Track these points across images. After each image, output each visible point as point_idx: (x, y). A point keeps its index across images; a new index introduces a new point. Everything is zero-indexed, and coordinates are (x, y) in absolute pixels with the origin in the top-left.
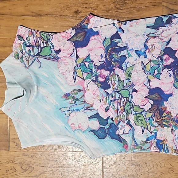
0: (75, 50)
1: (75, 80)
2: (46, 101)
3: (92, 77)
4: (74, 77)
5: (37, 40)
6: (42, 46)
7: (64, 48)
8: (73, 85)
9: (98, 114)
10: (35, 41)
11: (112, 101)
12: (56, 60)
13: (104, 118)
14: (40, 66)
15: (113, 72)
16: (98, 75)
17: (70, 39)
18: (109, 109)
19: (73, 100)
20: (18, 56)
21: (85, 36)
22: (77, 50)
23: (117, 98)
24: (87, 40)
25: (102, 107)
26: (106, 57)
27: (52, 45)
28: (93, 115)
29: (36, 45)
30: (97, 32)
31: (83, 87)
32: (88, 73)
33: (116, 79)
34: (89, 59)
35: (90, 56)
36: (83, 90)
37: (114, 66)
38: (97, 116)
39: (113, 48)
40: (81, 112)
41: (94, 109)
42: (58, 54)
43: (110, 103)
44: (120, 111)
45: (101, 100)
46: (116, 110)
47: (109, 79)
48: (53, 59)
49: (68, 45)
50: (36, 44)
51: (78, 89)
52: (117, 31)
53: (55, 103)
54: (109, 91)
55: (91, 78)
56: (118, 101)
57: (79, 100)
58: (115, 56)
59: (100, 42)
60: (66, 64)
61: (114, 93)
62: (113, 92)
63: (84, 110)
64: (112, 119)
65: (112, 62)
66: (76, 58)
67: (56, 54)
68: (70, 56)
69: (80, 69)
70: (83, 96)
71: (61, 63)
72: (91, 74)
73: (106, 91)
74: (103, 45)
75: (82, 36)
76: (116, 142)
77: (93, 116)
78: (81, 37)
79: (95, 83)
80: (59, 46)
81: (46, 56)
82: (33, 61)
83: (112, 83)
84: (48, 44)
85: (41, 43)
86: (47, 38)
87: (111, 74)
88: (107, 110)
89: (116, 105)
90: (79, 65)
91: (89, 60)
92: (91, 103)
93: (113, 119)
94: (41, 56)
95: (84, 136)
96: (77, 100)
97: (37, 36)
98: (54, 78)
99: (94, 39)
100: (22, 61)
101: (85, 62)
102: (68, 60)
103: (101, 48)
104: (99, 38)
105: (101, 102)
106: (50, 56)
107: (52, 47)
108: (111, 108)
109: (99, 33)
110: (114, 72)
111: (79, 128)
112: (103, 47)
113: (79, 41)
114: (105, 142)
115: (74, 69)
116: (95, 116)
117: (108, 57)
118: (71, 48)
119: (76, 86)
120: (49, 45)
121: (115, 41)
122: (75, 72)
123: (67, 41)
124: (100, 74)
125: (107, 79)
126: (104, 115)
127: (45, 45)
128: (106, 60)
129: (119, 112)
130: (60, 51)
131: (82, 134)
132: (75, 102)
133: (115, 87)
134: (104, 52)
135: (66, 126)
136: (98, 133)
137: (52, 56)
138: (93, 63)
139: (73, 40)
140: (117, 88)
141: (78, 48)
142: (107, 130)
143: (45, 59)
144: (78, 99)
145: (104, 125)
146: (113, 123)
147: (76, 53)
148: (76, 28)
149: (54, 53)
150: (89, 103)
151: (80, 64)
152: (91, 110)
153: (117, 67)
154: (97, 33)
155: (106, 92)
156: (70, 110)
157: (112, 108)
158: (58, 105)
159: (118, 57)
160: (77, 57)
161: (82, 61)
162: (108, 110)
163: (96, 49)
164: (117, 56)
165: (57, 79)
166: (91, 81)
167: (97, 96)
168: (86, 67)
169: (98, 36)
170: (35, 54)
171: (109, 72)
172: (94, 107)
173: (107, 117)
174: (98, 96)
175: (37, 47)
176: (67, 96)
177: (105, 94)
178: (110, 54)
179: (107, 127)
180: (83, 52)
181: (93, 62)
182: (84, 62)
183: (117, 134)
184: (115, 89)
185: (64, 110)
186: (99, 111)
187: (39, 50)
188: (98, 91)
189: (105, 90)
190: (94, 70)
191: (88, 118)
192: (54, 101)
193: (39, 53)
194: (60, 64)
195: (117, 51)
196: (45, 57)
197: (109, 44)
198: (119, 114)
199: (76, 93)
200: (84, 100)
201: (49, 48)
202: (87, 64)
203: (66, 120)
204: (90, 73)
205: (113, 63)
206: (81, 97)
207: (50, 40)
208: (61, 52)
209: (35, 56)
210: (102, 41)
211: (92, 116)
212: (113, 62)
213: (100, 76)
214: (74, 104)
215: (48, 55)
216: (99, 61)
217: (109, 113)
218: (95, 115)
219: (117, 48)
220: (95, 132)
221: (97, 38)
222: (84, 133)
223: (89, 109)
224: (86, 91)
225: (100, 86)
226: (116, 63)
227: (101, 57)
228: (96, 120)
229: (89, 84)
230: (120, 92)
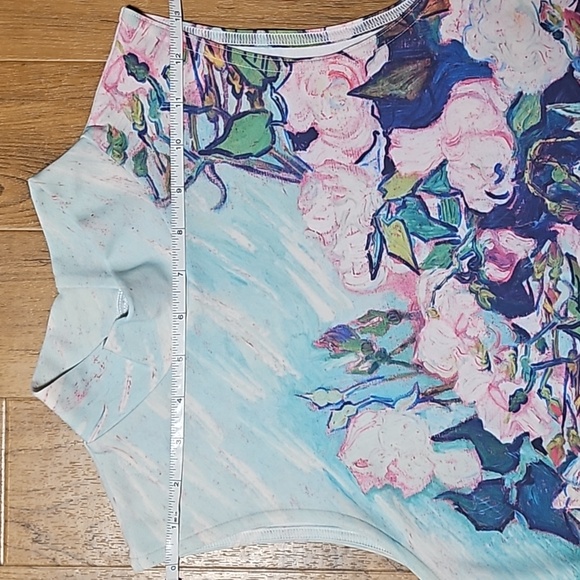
0: (381, 136)
1: (374, 269)
2: (242, 361)
3: (455, 260)
4: (369, 256)
5: (210, 80)
6: (231, 112)
7: (332, 124)
8: (367, 292)
9: (475, 423)
10: (199, 85)
11: (540, 365)
12: (292, 177)
13: (503, 442)
14: (219, 198)
15: (549, 243)
16: (480, 250)
17: (361, 87)
18: (526, 401)
19: (367, 359)
20: (124, 145)
21: (429, 78)
22: (389, 140)
23: (564, 354)
24: (436, 97)
25: (494, 392)
26: (519, 176)
27: (279, 106)
28: (456, 424)
29: (206, 105)
30: (485, 65)
31: (410, 302)
32: (437, 244)
33: (560, 272)
34: (441, 183)
35: (448, 168)
36: (409, 316)
37: (552, 218)
38: (471, 430)
39: (552, 140)
40: (401, 412)
41: (459, 400)
42: (305, 150)
43: (532, 373)
44: (575, 412)
45: (492, 359)
46: (555, 403)
47: (530, 272)
48: (280, 169)
49: (353, 112)
50: (203, 99)
51: (386, 310)
52: (570, 66)
53: (282, 369)
54: (531, 323)
55: (451, 264)
56: (567, 369)
57: (395, 358)
58: (559, 175)
59: (495, 109)
60: (338, 195)
61: (550, 332)
62: (545, 328)
63: (415, 404)
64: (537, 444)
65: (547, 201)
66: (383, 173)
67: (295, 150)
68: (357, 162)
69: (402, 221)
70: (413, 340)
71: (313, 191)
72: (450, 246)
73: (514, 321)
74: (509, 124)
75: (415, 76)
76: (554, 543)
77: (454, 428)
78: (409, 82)
79: (467, 285)
80: (311, 114)
81: (251, 155)
82: (191, 178)
83: (546, 289)
84: (262, 103)
85: (226, 96)
86: (265, 74)
87: (543, 251)
88: (517, 403)
89: (558, 386)
90: (394, 205)
91: (444, 189)
92: (447, 375)
93: (544, 445)
94: (228, 154)
95: (412, 519)
96: (384, 356)
97: (210, 64)
98: (281, 254)
99: (470, 94)
100: (141, 172)
101: (424, 195)
102: (346, 179)
103: (498, 138)
104: (493, 93)
105: (489, 368)
106: (266, 158)
107: (277, 117)
108: (534, 399)
109: (491, 73)
110: (554, 241)
111: (388, 482)
112: (509, 133)
113: (399, 99)
114: (503, 546)
115: (375, 221)
116: (464, 431)
117: (527, 175)
118: (362, 127)
119: (379, 295)
120: (266, 107)
121: (559, 111)
122: (376, 236)
123: (348, 94)
124: (490, 247)
125: (522, 270)
126: (501, 427)
127: (246, 106)
128: (521, 188)
129: (569, 415)
130: (312, 134)
131: (402, 507)
132: (375, 366)
133: (557, 305)
134: (510, 153)
135: (331, 472)
136: (472, 506)
137: (275, 157)
138: (461, 200)
139: (374, 95)
140: (566, 314)
141: (395, 131)
142: (515, 491)
143: (246, 172)
144: (388, 352)
145: (502, 469)
146: (541, 463)
147: (383, 153)
148: (391, 38)
149: (287, 142)
150: (435, 374)
151: (401, 202)
152: (444, 404)
153: (568, 223)
154: (484, 71)
155: (513, 325)
156: (349, 403)
157: (541, 397)
158: (298, 378)
159: (573, 178)
160: (390, 168)
161: (408, 190)
162: (522, 406)
163: (477, 138)
164: (567, 177)
165: (296, 262)
166: (449, 277)
167: (473, 343)
168: (428, 214)
169: (488, 84)
170: (203, 147)
171: (530, 244)
172: (459, 391)
173: (514, 437)
174: (479, 345)
175: (212, 114)
176: (337, 338)
177: (508, 337)
178: (537, 167)
179: (512, 478)
180: (415, 150)
181: (459, 196)
182: (417, 193)
183: (558, 507)
184: (557, 314)
185: (321, 398)
186: (479, 407)
187: (217, 128)
188: (480, 324)
189: (509, 318)
190: (462, 231)
191: (433, 438)
192: (280, 358)
193: (218, 140)
194: (310, 196)
195: (567, 153)
196: (244, 162)
197: (534, 121)
198: (569, 423)
199: (381, 329)
200: (413, 360)
201: (262, 120)
202: (432, 202)
203: (334, 444)
204: (445, 242)
205: (551, 205)
206: (403, 346)
207: (276, 85)
208: (319, 139)
209: (201, 153)
210: (503, 107)
211: (448, 430)
212: (553, 200)
213: (493, 259)
214: (369, 377)
215: (259, 150)
216: (489, 194)
217: (525, 417)
218: (461, 424)
219: (569, 142)
220: (463, 502)
221: (481, 92)
222: (411, 506)
223: (438, 401)
224: (427, 318)
225: (489, 299)
226: (565, 203)
227: (497, 176)
228: (468, 450)
229: (439, 288)
230: (575, 330)
